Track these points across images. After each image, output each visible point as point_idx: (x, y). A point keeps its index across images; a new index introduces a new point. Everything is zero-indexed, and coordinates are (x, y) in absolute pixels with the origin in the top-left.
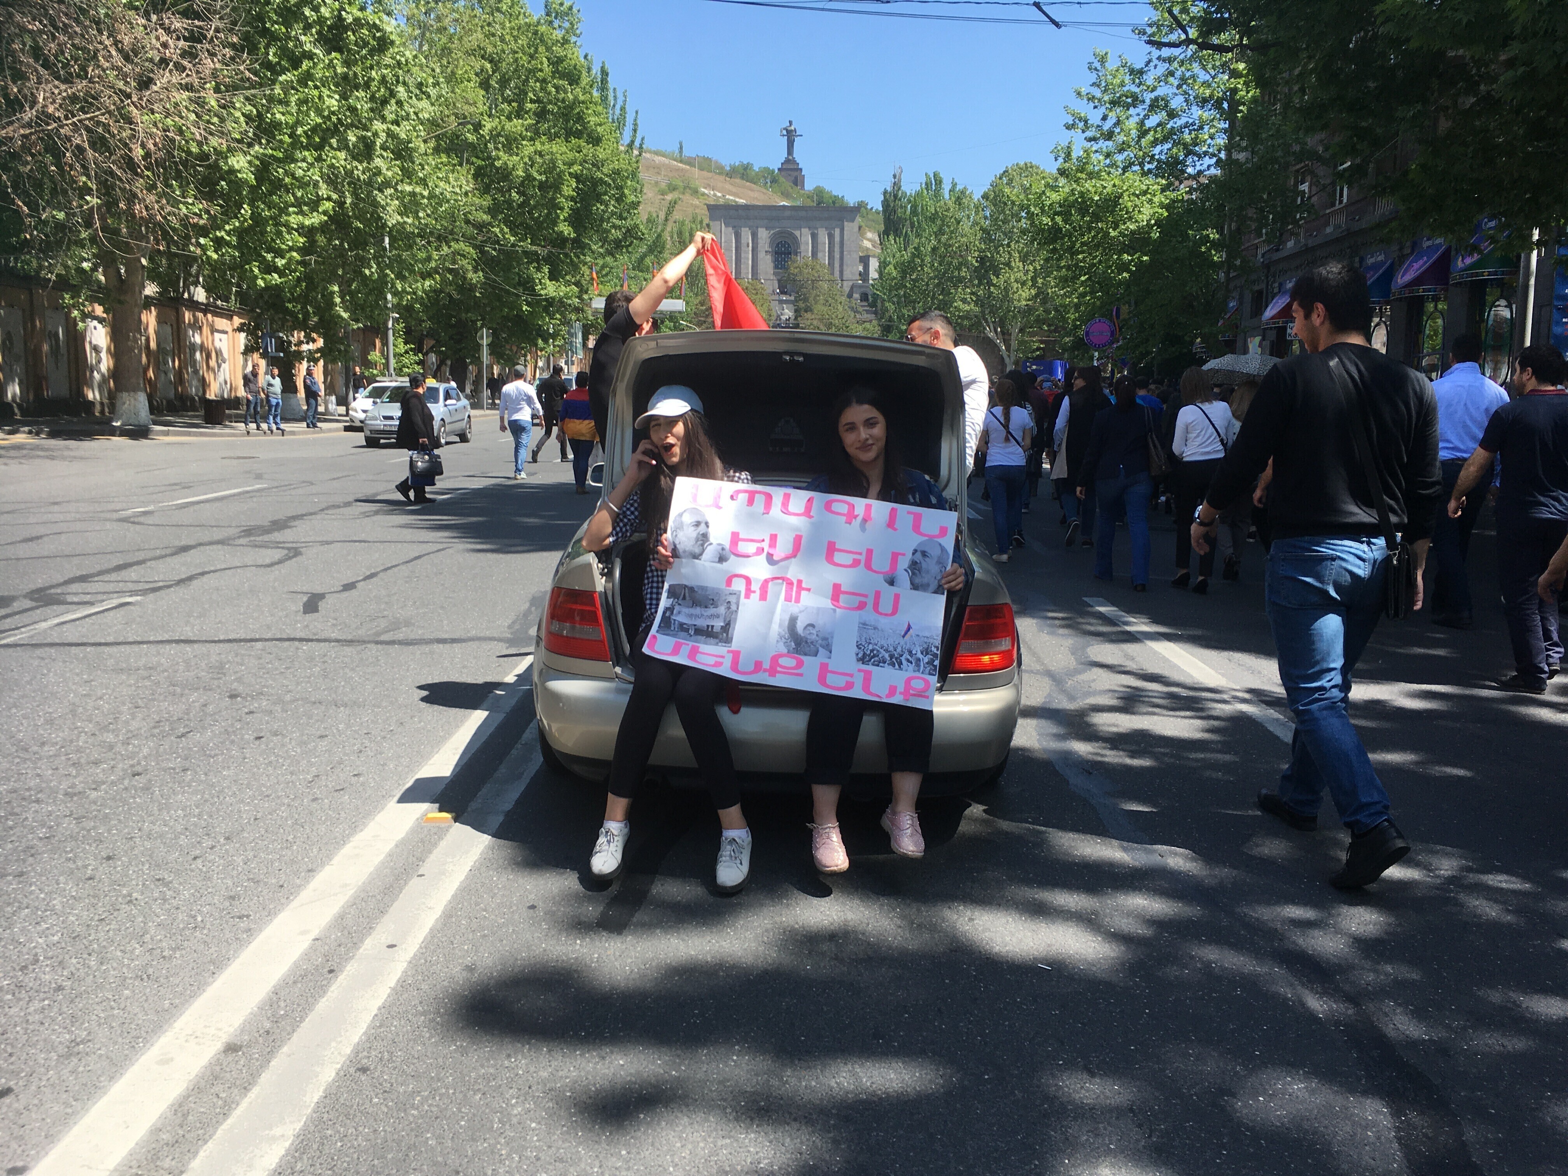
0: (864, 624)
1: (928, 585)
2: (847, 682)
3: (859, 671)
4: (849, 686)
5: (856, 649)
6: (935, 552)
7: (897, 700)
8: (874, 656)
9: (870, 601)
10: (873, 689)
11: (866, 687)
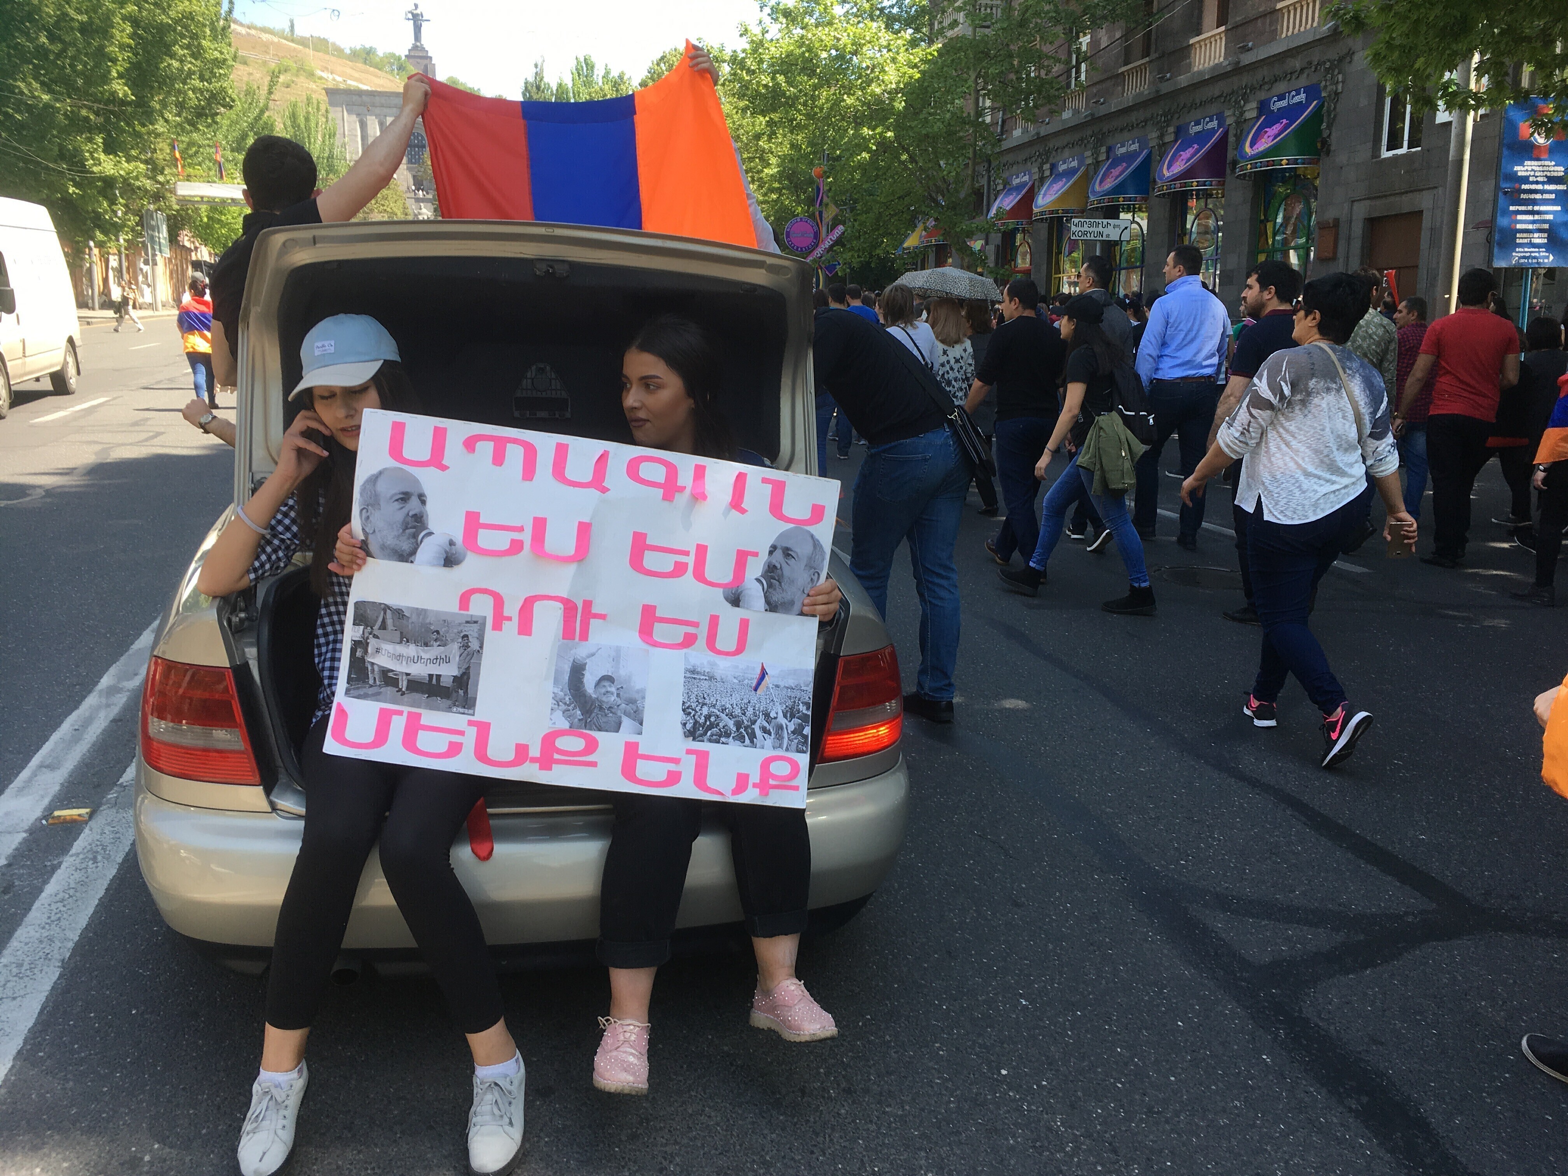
0: (693, 672)
1: (792, 603)
2: (670, 773)
3: (689, 752)
4: (673, 778)
5: (680, 716)
6: (803, 550)
7: (750, 797)
8: (711, 726)
9: (702, 632)
10: (711, 782)
11: (700, 780)
